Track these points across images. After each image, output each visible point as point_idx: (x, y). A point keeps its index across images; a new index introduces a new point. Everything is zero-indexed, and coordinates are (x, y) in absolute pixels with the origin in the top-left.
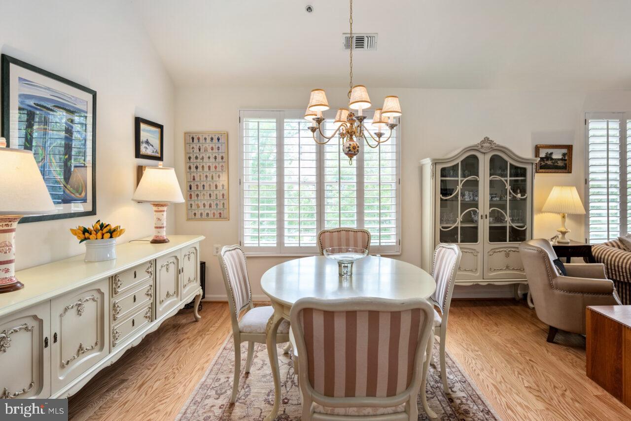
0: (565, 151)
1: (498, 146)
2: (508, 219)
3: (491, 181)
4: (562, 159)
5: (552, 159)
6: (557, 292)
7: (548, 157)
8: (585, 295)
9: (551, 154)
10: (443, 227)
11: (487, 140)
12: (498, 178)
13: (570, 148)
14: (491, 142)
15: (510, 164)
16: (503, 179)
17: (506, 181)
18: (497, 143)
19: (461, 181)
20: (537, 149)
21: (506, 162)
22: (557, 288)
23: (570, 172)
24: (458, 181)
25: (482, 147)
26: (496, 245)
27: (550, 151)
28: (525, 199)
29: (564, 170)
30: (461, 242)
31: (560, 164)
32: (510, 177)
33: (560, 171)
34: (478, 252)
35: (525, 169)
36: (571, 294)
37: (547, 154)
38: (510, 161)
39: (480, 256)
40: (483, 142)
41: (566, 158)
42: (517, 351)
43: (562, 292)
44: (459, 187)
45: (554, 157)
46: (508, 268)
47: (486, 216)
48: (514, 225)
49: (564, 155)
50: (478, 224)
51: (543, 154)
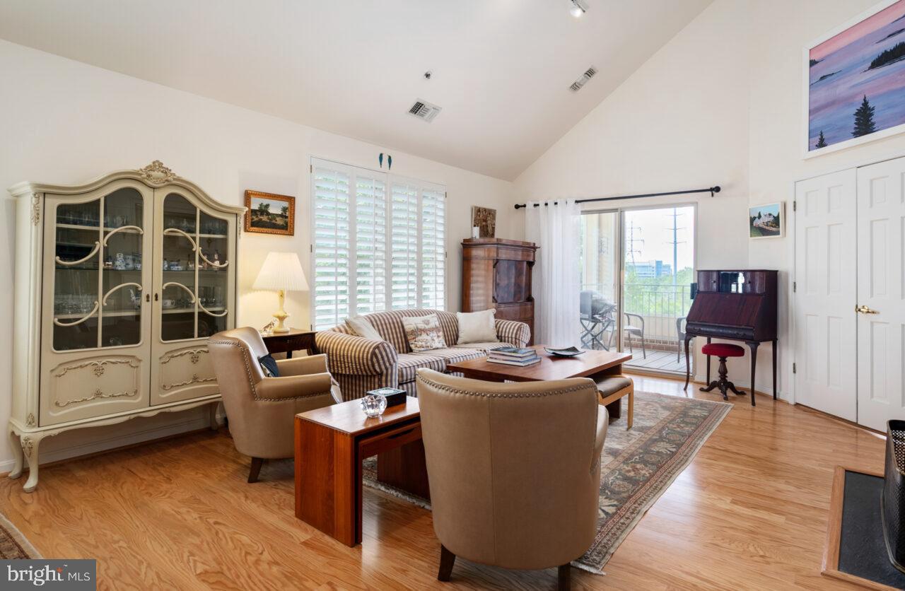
0: (286, 204)
1: (179, 179)
2: (196, 300)
3: (166, 238)
4: (281, 216)
5: (268, 214)
6: (262, 403)
7: (263, 210)
8: (298, 400)
9: (267, 206)
10: (60, 321)
11: (157, 165)
12: (181, 233)
13: (291, 200)
14: (166, 171)
15: (201, 211)
16: (188, 235)
17: (194, 238)
18: (177, 175)
19: (106, 233)
20: (248, 196)
21: (195, 208)
22: (261, 398)
23: (292, 234)
24: (98, 232)
25: (149, 176)
26: (175, 345)
27: (265, 202)
28: (225, 269)
29: (284, 231)
30: (103, 345)
31: (279, 221)
32: (200, 233)
33: (279, 231)
34: (140, 361)
35: (225, 223)
36: (280, 402)
37: (261, 205)
38: (200, 207)
39: (144, 367)
40: (151, 168)
41: (288, 214)
42: (196, 515)
43: (268, 402)
44: (101, 245)
45: (271, 210)
46: (195, 380)
47: (156, 296)
48: (207, 310)
49: (285, 209)
50: (140, 312)
51: (255, 205)
